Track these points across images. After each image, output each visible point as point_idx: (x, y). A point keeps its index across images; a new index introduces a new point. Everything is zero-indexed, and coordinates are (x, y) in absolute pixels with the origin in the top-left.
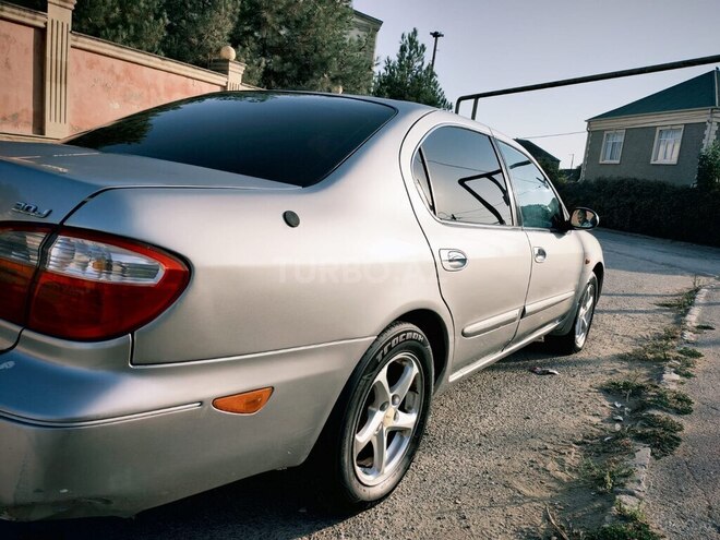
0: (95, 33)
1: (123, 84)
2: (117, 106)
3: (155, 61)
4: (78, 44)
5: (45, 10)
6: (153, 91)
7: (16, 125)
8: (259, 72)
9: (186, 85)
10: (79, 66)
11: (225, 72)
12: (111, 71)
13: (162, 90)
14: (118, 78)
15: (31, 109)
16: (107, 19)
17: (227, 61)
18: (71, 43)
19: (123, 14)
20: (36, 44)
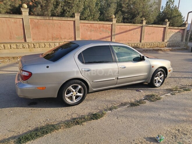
0: (85, 19)
1: (90, 28)
2: (89, 33)
3: (96, 22)
4: (81, 22)
5: (75, 17)
6: (96, 28)
7: (71, 40)
8: (121, 19)
9: (103, 26)
10: (82, 26)
11: (112, 21)
12: (88, 26)
13: (98, 28)
14: (89, 27)
15: (74, 36)
16: (88, 15)
17: (112, 18)
18: (80, 22)
19: (91, 13)
20: (74, 24)
